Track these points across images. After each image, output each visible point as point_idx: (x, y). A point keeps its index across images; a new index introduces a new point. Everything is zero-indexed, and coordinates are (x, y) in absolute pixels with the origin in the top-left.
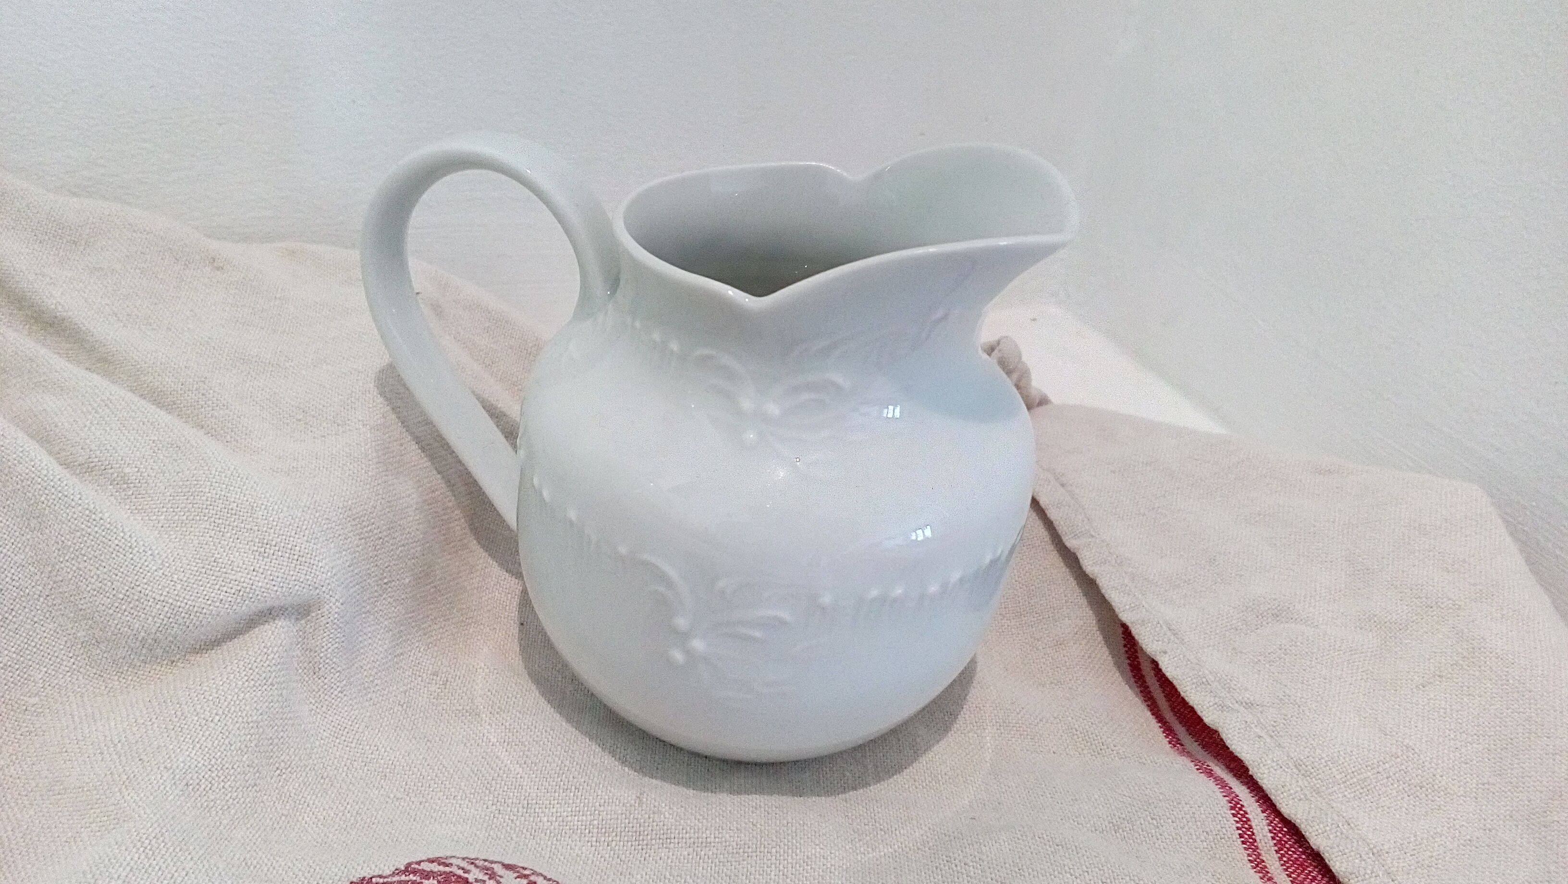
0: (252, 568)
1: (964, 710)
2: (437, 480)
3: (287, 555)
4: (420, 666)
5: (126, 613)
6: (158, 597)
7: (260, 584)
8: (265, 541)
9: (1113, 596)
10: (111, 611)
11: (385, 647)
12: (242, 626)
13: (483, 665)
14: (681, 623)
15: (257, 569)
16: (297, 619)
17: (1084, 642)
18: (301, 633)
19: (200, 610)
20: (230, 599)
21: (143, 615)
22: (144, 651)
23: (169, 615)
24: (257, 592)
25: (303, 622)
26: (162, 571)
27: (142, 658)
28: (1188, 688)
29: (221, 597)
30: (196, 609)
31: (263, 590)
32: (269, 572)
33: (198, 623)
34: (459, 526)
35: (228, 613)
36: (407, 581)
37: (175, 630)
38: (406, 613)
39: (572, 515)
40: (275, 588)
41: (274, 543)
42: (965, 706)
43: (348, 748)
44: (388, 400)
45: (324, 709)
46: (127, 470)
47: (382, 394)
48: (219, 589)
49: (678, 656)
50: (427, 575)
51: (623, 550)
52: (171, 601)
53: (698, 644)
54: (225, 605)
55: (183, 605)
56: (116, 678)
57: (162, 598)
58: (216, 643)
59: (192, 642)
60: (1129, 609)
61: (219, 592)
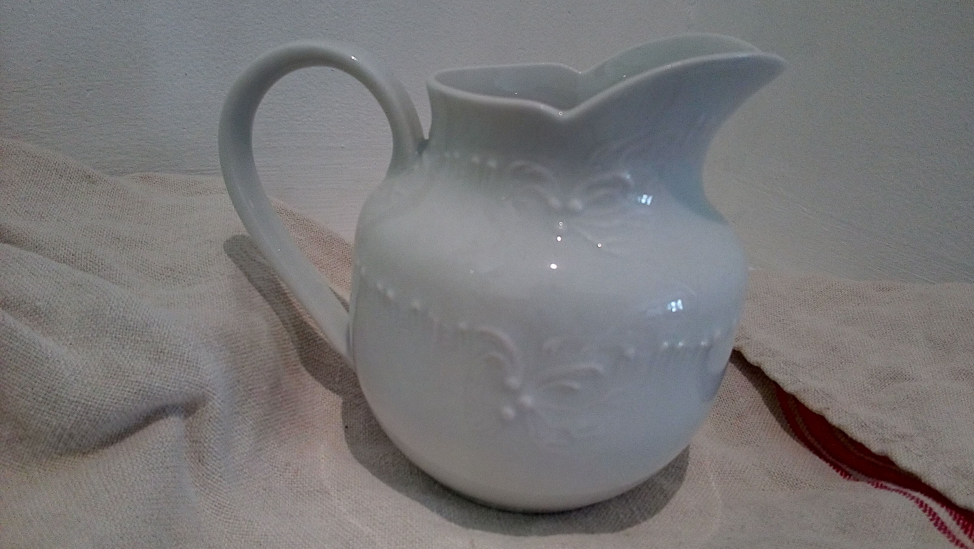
0: (150, 372)
1: (690, 465)
2: (277, 319)
3: (178, 361)
4: (275, 459)
5: (45, 413)
6: (72, 398)
7: (157, 384)
8: (159, 350)
9: (776, 376)
10: (32, 413)
11: (250, 442)
12: (141, 421)
13: (323, 456)
14: (514, 381)
15: (154, 372)
16: (185, 416)
17: (757, 413)
18: (189, 428)
19: (108, 408)
20: (132, 398)
21: (59, 415)
22: (61, 445)
23: (81, 413)
24: (155, 391)
25: (190, 418)
26: (73, 377)
27: (59, 451)
28: (853, 430)
29: (125, 396)
30: (104, 407)
31: (159, 389)
32: (164, 375)
33: (105, 419)
34: (293, 355)
35: (131, 410)
36: (265, 389)
37: (87, 425)
38: (265, 415)
39: (416, 304)
40: (169, 388)
41: (166, 351)
42: (689, 462)
43: (227, 524)
44: (236, 261)
45: (207, 491)
46: (38, 304)
47: (230, 256)
48: (123, 390)
49: (509, 411)
50: (277, 387)
51: (463, 325)
52: (83, 401)
53: (528, 400)
54: (128, 402)
55: (93, 404)
56: (36, 469)
57: (76, 399)
58: (120, 437)
59: (100, 436)
60: (791, 383)
61: (123, 392)
